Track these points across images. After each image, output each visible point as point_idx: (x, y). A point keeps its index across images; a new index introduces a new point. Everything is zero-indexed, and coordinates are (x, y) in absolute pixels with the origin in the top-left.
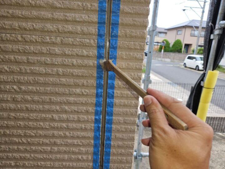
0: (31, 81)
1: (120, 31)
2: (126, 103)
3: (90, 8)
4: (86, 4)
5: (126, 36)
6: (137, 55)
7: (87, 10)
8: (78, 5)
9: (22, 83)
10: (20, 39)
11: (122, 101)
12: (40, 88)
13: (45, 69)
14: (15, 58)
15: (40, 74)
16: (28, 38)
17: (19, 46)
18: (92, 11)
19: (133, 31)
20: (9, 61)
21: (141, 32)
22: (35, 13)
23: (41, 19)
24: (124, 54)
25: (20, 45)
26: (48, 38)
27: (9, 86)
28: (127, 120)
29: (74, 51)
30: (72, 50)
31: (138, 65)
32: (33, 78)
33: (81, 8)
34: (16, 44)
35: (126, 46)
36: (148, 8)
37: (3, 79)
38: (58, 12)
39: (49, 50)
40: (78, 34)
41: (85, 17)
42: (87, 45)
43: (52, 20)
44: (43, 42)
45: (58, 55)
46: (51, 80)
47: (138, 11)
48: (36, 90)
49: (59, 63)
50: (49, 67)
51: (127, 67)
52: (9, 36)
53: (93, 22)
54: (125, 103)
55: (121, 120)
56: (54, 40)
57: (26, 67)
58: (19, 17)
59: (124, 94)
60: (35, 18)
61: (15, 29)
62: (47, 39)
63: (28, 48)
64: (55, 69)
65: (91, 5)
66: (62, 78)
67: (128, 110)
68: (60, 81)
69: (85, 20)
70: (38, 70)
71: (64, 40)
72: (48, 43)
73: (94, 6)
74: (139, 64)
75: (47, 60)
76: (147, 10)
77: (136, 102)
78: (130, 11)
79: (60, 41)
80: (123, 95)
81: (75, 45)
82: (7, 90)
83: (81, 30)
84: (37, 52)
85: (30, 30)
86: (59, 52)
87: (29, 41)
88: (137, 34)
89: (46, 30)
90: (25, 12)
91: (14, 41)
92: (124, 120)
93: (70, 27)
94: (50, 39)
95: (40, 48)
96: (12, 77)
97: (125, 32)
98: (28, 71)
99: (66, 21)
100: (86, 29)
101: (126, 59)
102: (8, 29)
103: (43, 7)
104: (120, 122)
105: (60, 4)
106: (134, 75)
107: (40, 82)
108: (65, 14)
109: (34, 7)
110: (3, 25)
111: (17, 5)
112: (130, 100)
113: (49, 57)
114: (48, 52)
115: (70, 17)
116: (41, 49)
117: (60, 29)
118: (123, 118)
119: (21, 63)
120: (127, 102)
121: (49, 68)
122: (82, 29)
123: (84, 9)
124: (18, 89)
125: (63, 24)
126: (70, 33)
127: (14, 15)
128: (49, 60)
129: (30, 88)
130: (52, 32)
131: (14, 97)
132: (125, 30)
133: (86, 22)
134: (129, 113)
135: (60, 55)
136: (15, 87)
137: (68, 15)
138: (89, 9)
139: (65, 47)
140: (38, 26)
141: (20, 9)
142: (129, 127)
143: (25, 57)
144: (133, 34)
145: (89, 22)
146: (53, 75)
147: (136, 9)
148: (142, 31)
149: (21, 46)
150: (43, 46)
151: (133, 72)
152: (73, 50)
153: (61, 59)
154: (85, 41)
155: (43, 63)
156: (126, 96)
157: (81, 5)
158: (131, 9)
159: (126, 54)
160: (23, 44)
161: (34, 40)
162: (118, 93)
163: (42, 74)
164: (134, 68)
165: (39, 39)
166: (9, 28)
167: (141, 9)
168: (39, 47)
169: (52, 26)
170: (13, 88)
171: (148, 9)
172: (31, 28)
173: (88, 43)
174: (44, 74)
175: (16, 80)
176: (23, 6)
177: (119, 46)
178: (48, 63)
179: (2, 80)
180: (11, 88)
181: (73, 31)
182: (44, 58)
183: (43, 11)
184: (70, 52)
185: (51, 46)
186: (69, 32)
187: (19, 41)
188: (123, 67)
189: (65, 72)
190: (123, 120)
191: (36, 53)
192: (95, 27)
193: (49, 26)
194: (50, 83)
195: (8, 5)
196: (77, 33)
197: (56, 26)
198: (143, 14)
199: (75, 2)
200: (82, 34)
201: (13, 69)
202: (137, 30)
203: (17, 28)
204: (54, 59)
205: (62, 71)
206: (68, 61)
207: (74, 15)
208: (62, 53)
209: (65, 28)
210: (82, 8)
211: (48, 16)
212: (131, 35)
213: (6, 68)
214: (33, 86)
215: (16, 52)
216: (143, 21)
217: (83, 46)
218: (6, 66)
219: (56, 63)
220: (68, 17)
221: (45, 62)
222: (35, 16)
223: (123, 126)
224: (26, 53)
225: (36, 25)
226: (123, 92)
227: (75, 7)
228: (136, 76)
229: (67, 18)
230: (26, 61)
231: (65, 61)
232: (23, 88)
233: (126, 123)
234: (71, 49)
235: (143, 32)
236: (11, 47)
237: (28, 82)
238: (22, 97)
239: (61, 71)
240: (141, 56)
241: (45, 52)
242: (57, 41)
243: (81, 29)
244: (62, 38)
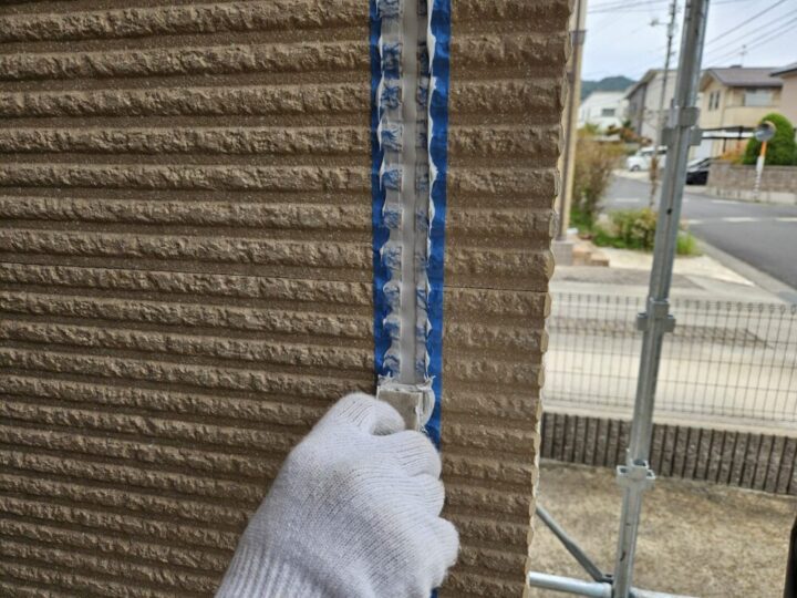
0: (180, 406)
1: (451, 254)
2: (484, 499)
3: (346, 184)
4: (330, 173)
5: (472, 270)
6: (517, 335)
7: (336, 190)
8: (308, 178)
9: (158, 411)
10: (144, 284)
11: (468, 490)
12: (204, 429)
13: (218, 372)
14: (133, 338)
15: (205, 389)
16: (165, 279)
17: (145, 303)
18: (354, 192)
19: (499, 252)
20: (119, 346)
21: (529, 255)
22: (181, 207)
23: (200, 225)
24: (470, 331)
25: (148, 300)
26: (220, 279)
27: (122, 415)
28: (489, 558)
29: (300, 320)
30: (295, 317)
31: (524, 370)
32: (184, 396)
33: (316, 186)
34: (135, 298)
35: (474, 306)
36: (551, 170)
37: (107, 396)
38: (249, 201)
39: (225, 315)
40: (313, 266)
41: (329, 212)
42: (341, 300)
43: (232, 226)
44: (210, 294)
45: (254, 331)
46: (237, 408)
47: (513, 184)
48: (196, 432)
49: (257, 356)
50: (229, 367)
51: (482, 375)
52: (115, 276)
53: (355, 229)
54: (478, 498)
55: (466, 557)
56: (238, 287)
57: (164, 365)
58: (139, 222)
59: (476, 467)
60: (181, 223)
61: (129, 257)
62: (218, 284)
63: (168, 311)
64: (246, 374)
65: (348, 174)
66: (268, 400)
67: (493, 524)
68: (261, 410)
69: (330, 223)
70: (196, 374)
71: (267, 285)
72: (222, 295)
73: (359, 176)
74: (525, 365)
75: (222, 346)
76: (548, 180)
77: (522, 501)
78: (484, 188)
79: (257, 290)
80: (470, 473)
81: (302, 301)
82: (119, 428)
83: (318, 255)
84: (191, 321)
85: (171, 258)
86: (255, 321)
87: (169, 289)
88: (513, 264)
89: (214, 256)
90: (155, 206)
91: (130, 290)
92: (478, 558)
93: (285, 247)
94: (228, 282)
95: (200, 311)
96: (129, 392)
97: (467, 258)
98: (171, 377)
99: (273, 228)
100: (335, 251)
101: (475, 349)
102: (113, 256)
103: (204, 189)
104: (465, 561)
105: (252, 176)
106: (510, 403)
107: (205, 410)
108: (267, 206)
109: (178, 189)
110: (99, 245)
111: (132, 188)
112: (498, 489)
113: (226, 336)
114: (223, 323)
115: (284, 215)
116: (205, 314)
117: (256, 253)
118: (476, 550)
119: (150, 352)
120: (487, 497)
121: (229, 370)
122: (324, 250)
123: (325, 189)
124: (146, 429)
125: (263, 237)
126: (287, 263)
127: (126, 215)
128: (227, 346)
129: (179, 425)
130: (231, 261)
131: (136, 448)
132: (469, 249)
133: (334, 229)
134: (496, 532)
135: (260, 331)
136: (138, 421)
137: (275, 207)
138: (342, 186)
139: (272, 308)
140: (191, 244)
141: (140, 198)
142: (500, 584)
143: (161, 337)
144: (500, 265)
145: (344, 230)
146: (242, 390)
147: (504, 177)
148: (534, 252)
149: (150, 304)
150: (210, 304)
151: (505, 393)
152: (299, 315)
153: (262, 343)
154: (332, 289)
155: (212, 354)
156: (481, 475)
157: (316, 177)
158: (486, 180)
159: (475, 332)
160: (155, 299)
161: (184, 289)
162: (451, 464)
163: (210, 388)
164: (507, 381)
165: (195, 285)
166: (114, 252)
167: (525, 179)
168: (196, 308)
169: (232, 245)
170: (133, 423)
171: (550, 175)
172: (172, 253)
173: (342, 295)
174: (216, 387)
175: (138, 401)
176: (149, 188)
177: (450, 308)
178: (225, 354)
179: (105, 399)
180: (129, 425)
181: (295, 258)
182: (212, 339)
183: (205, 200)
184: (287, 323)
185: (232, 305)
186: (282, 261)
187: (144, 291)
188: (465, 375)
189: (276, 383)
190: (475, 557)
191: (189, 326)
192: (364, 244)
193: (223, 245)
194: (233, 414)
195: (109, 187)
196: (307, 264)
197: (243, 243)
198: (533, 195)
199: (295, 169)
200: (322, 267)
201: (130, 371)
202: (513, 250)
203: (135, 253)
204: (241, 342)
205: (267, 379)
206: (284, 349)
207: (294, 208)
208: (264, 327)
209: (271, 248)
210: (321, 186)
211: (219, 216)
212: (491, 268)
213: (113, 367)
214: (187, 420)
215: (136, 321)
216: (535, 220)
217: (330, 303)
218: (113, 359)
219: (250, 356)
220: (276, 216)
221: (215, 352)
222: (181, 215)
223: (477, 578)
224: (163, 324)
225: (186, 241)
226: (470, 461)
227: (298, 183)
228: (517, 410)
229: (273, 219)
230: (162, 348)
231: (274, 349)
232: (160, 424)
233: (486, 567)
234: (290, 314)
235: (536, 257)
236: (123, 307)
237: (172, 407)
238: (157, 452)
239: (264, 381)
240: (531, 340)
241: (214, 321)
242: (249, 289)
243: (319, 251)
244: (264, 281)
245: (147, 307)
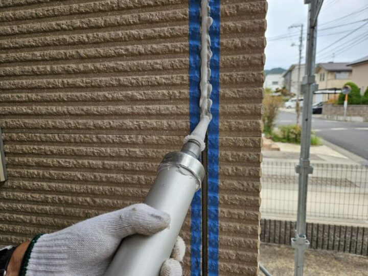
0: (107, 192)
1: (222, 123)
2: (238, 228)
3: (179, 96)
4: (173, 93)
5: (231, 129)
6: (250, 155)
7: (175, 99)
8: (164, 95)
9: (97, 194)
10: (95, 140)
11: (231, 224)
12: (117, 202)
13: (124, 176)
14: (89, 163)
15: (118, 184)
16: (104, 138)
17: (94, 148)
18: (182, 99)
19: (241, 121)
20: (83, 167)
21: (253, 122)
22: (112, 108)
23: (119, 115)
24: (230, 154)
25: (96, 146)
26: (127, 137)
27: (81, 197)
28: (241, 255)
29: (159, 153)
30: (157, 151)
31: (253, 170)
32: (109, 188)
33: (167, 98)
34: (91, 146)
35: (232, 144)
36: (261, 88)
37: (76, 189)
38: (139, 105)
39: (128, 151)
40: (165, 130)
41: (172, 108)
42: (176, 143)
43: (132, 115)
44: (122, 143)
45: (140, 158)
46: (132, 191)
47: (246, 94)
48: (113, 203)
49: (141, 169)
50: (129, 174)
51: (236, 173)
52: (83, 137)
53: (182, 114)
54: (235, 228)
55: (231, 255)
56: (134, 140)
57: (101, 174)
58: (94, 115)
59: (234, 214)
60: (112, 115)
61: (90, 129)
62: (126, 139)
63: (104, 151)
64: (136, 177)
65: (180, 93)
66: (145, 188)
67: (242, 239)
68: (142, 192)
69: (173, 112)
70: (115, 177)
71: (146, 138)
72: (127, 143)
73: (184, 93)
74: (254, 168)
75: (126, 165)
76: (260, 92)
77: (254, 228)
78: (234, 96)
79: (142, 140)
80: (232, 216)
81: (160, 144)
82: (80, 203)
83: (167, 125)
84: (114, 155)
85: (107, 129)
86: (141, 154)
87: (105, 142)
88: (247, 126)
89: (125, 127)
90: (101, 108)
91: (89, 143)
92: (236, 256)
93: (154, 122)
94: (130, 138)
95: (118, 150)
96: (85, 187)
97: (228, 124)
98: (104, 179)
99: (149, 115)
100: (174, 123)
101: (232, 161)
102: (82, 129)
103: (121, 100)
104: (231, 257)
105: (141, 95)
106: (248, 184)
107: (118, 193)
108: (147, 106)
109: (111, 101)
110: (77, 125)
111: (92, 101)
112: (244, 223)
113: (128, 161)
114: (127, 155)
115: (154, 110)
116: (119, 152)
117: (142, 125)
118: (235, 252)
119: (95, 169)
120: (239, 227)
121: (129, 175)
122: (170, 123)
123: (171, 99)
124: (92, 203)
125: (145, 119)
126: (155, 129)
127: (89, 112)
128: (128, 165)
129: (106, 200)
130: (131, 129)
131: (87, 212)
132: (229, 120)
133: (174, 114)
134: (244, 243)
135: (142, 158)
136: (88, 199)
137: (150, 107)
138: (177, 97)
139: (148, 148)
140: (115, 123)
141: (95, 105)
142: (246, 268)
143: (100, 162)
144: (241, 126)
145: (178, 114)
146: (134, 184)
147: (242, 91)
148: (255, 121)
149: (96, 148)
150: (122, 147)
151: (246, 180)
152: (159, 150)
153: (143, 163)
154: (173, 139)
155: (122, 169)
156: (237, 217)
157: (167, 94)
158: (235, 93)
159: (232, 155)
160: (99, 146)
161: (111, 141)
162: (224, 212)
163: (120, 183)
164: (246, 175)
165: (116, 139)
166: (83, 127)
167: (251, 92)
168: (116, 149)
169: (132, 122)
170: (86, 201)
171: (261, 90)
172: (107, 127)
173: (177, 141)
174: (123, 183)
175: (89, 190)
176: (99, 101)
177: (222, 145)
178: (128, 168)
179: (75, 190)
180: (84, 201)
181: (158, 127)
182: (122, 162)
183: (122, 105)
184: (154, 154)
185: (131, 147)
186: (152, 128)
187: (95, 143)
188: (229, 173)
189: (148, 180)
190: (235, 255)
191: (113, 157)
192: (186, 120)
193: (128, 122)
194: (130, 194)
195: (83, 101)
196: (163, 129)
197: (137, 122)
198: (254, 98)
199: (159, 91)
200: (169, 130)
201: (86, 177)
202: (246, 121)
203: (92, 127)
204: (134, 163)
205: (145, 179)
206: (152, 165)
207: (158, 107)
208: (144, 156)
209: (148, 123)
210: (169, 98)
211: (127, 111)
212: (238, 127)
213: (79, 176)
214: (109, 198)
215: (91, 156)
216: (255, 108)
217: (171, 145)
218: (79, 173)
219: (138, 169)
220: (151, 110)
221: (123, 168)
222: (112, 111)
223: (236, 265)
224: (102, 156)
225: (113, 122)
226: (232, 211)
227: (160, 97)
228: (251, 187)
229: (149, 111)
230: (101, 167)
231: (148, 165)
232: (97, 200)
233: (240, 260)
234: (155, 150)
235: (256, 123)
236: (85, 150)
237: (104, 193)
238: (96, 213)
239: (143, 179)
240: (256, 157)
241: (123, 154)
242: (139, 140)
243: (168, 124)
244: (145, 137)
245: (95, 150)
